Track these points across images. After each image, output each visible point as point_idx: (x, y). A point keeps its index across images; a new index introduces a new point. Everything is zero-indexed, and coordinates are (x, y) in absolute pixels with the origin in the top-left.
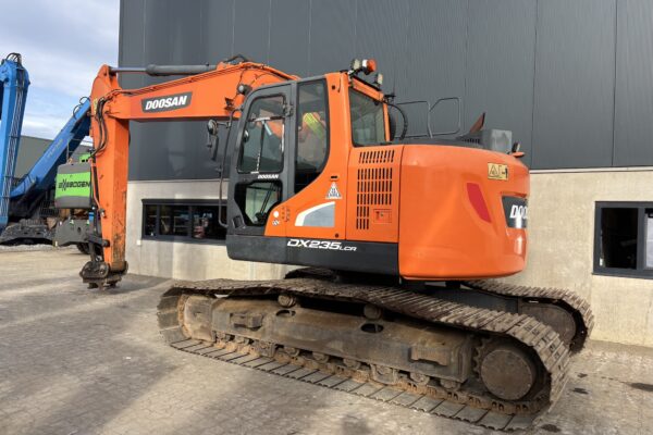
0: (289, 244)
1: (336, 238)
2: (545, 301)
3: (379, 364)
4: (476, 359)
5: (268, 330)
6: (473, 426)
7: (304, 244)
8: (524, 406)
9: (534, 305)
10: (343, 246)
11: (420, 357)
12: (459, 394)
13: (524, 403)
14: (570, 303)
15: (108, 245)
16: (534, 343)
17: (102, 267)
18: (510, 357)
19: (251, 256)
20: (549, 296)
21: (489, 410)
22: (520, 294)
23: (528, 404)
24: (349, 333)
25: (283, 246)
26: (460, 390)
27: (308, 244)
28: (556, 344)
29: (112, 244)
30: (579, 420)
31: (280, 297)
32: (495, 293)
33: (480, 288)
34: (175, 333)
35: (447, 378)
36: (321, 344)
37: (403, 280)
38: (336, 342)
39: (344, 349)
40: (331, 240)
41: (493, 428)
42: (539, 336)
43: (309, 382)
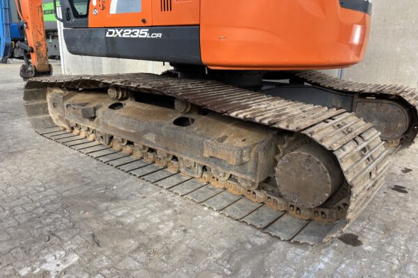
0: (107, 35)
1: (143, 24)
2: (381, 96)
3: (185, 158)
4: (277, 157)
5: (101, 121)
6: (258, 233)
7: (119, 33)
8: (323, 213)
9: (370, 101)
10: (150, 33)
11: (211, 154)
12: (257, 192)
13: (322, 210)
14: (407, 99)
15: (32, 51)
16: (336, 147)
17: (30, 69)
18: (308, 160)
19: (83, 50)
20: (386, 91)
21: (285, 212)
22: (356, 90)
23: (327, 211)
24: (160, 126)
25: (103, 37)
26: (259, 189)
27: (122, 33)
28: (372, 145)
29: (35, 50)
30: (388, 229)
31: (109, 90)
32: (331, 88)
33: (318, 85)
34: (43, 121)
35: (243, 176)
36: (139, 135)
37: (208, 69)
38: (150, 134)
39: (156, 140)
40: (140, 28)
41: (279, 238)
42: (350, 136)
43: (123, 170)
